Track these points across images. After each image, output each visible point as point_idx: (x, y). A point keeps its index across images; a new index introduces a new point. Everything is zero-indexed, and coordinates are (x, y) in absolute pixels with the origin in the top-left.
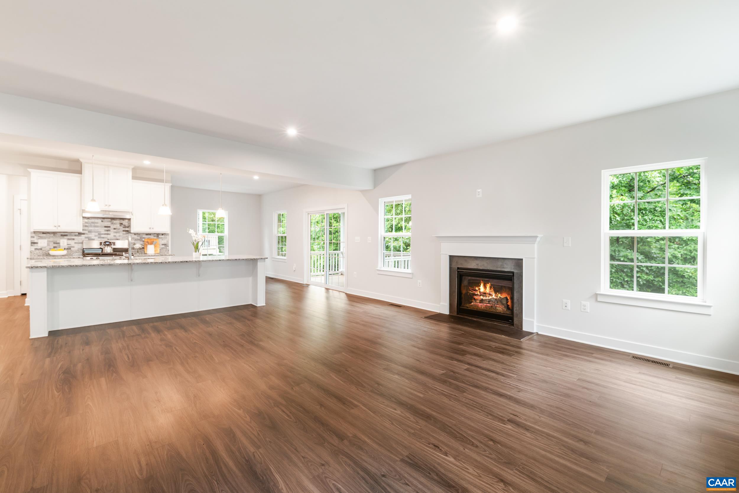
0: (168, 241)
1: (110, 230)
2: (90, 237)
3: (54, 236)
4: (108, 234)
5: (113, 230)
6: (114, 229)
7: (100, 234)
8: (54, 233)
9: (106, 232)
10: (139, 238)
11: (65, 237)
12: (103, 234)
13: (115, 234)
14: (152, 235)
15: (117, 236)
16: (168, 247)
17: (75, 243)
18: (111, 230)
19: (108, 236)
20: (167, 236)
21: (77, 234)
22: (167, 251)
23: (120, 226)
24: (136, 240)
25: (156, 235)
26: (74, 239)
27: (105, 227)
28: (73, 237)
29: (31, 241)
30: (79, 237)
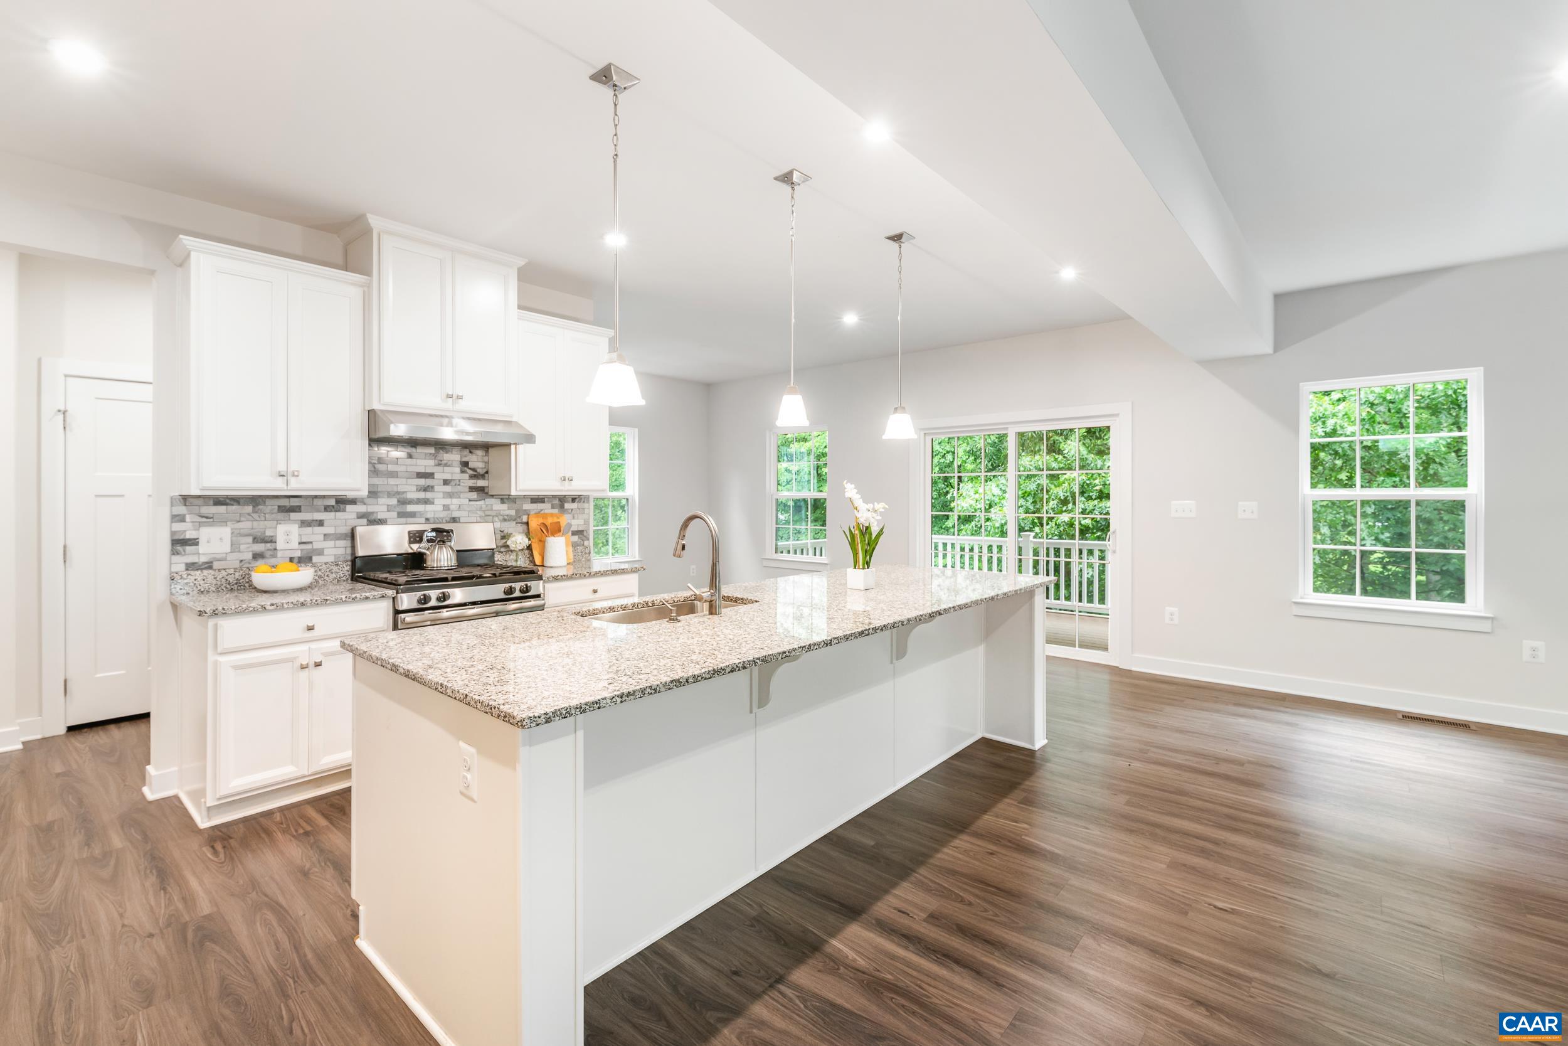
0: (587, 523)
1: (432, 487)
2: (372, 513)
3: (254, 512)
4: (426, 502)
5: (440, 488)
6: (446, 482)
7: (403, 502)
8: (256, 501)
9: (422, 495)
10: (513, 513)
11: (293, 515)
12: (410, 502)
13: (448, 501)
14: (548, 502)
15: (452, 507)
16: (588, 540)
17: (326, 536)
18: (436, 488)
19: (429, 507)
20: (586, 505)
21: (332, 502)
22: (586, 553)
23: (462, 472)
24: (505, 520)
25: (557, 502)
26: (321, 523)
27: (420, 475)
28: (318, 516)
29: (173, 533)
30: (339, 514)
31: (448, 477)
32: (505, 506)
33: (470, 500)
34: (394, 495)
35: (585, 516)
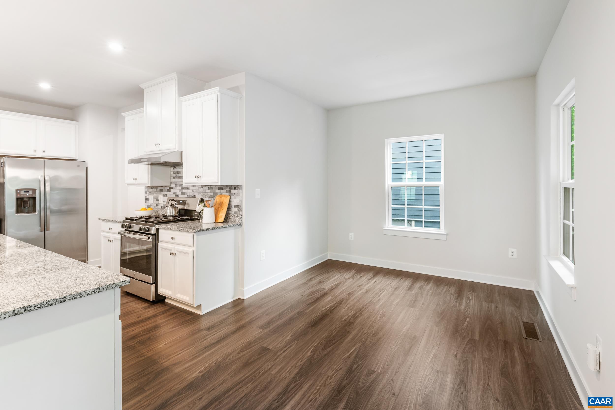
0: (241, 201)
3: (156, 191)
8: (156, 188)
11: (162, 192)
20: (240, 191)
26: (166, 195)
29: (146, 196)
32: (209, 191)
33: (199, 188)
34: (180, 186)
35: (240, 197)
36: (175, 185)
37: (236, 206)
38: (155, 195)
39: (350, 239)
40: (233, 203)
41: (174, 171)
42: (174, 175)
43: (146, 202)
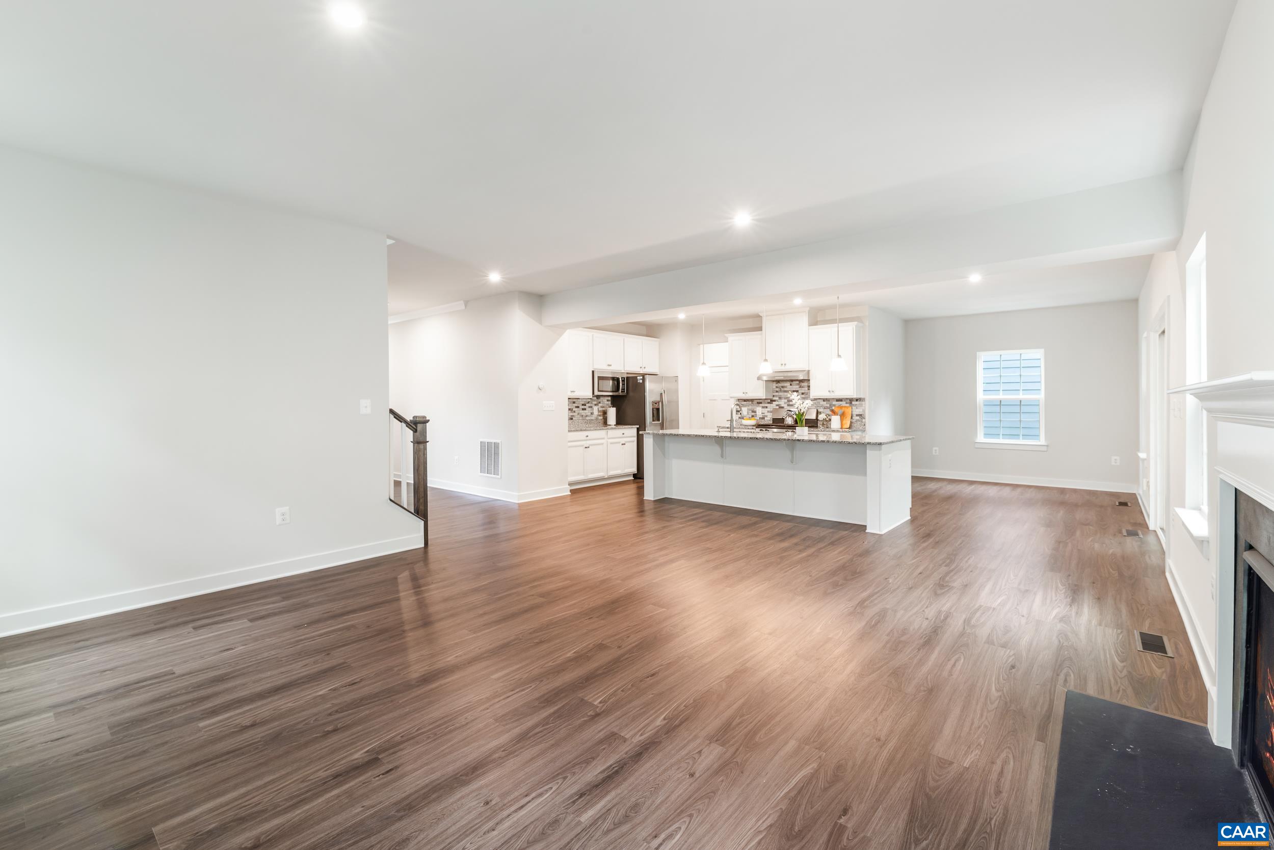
0: (864, 411)
3: (752, 403)
8: (752, 400)
10: (828, 405)
11: (760, 405)
14: (844, 401)
16: (864, 418)
20: (863, 403)
21: (769, 401)
24: (825, 408)
25: (848, 401)
26: (767, 407)
28: (766, 405)
30: (771, 405)
31: (803, 392)
32: (825, 403)
35: (862, 408)
36: (779, 398)
37: (857, 415)
38: (750, 407)
39: (934, 454)
40: (855, 413)
41: (777, 385)
42: (777, 389)
43: (737, 414)
